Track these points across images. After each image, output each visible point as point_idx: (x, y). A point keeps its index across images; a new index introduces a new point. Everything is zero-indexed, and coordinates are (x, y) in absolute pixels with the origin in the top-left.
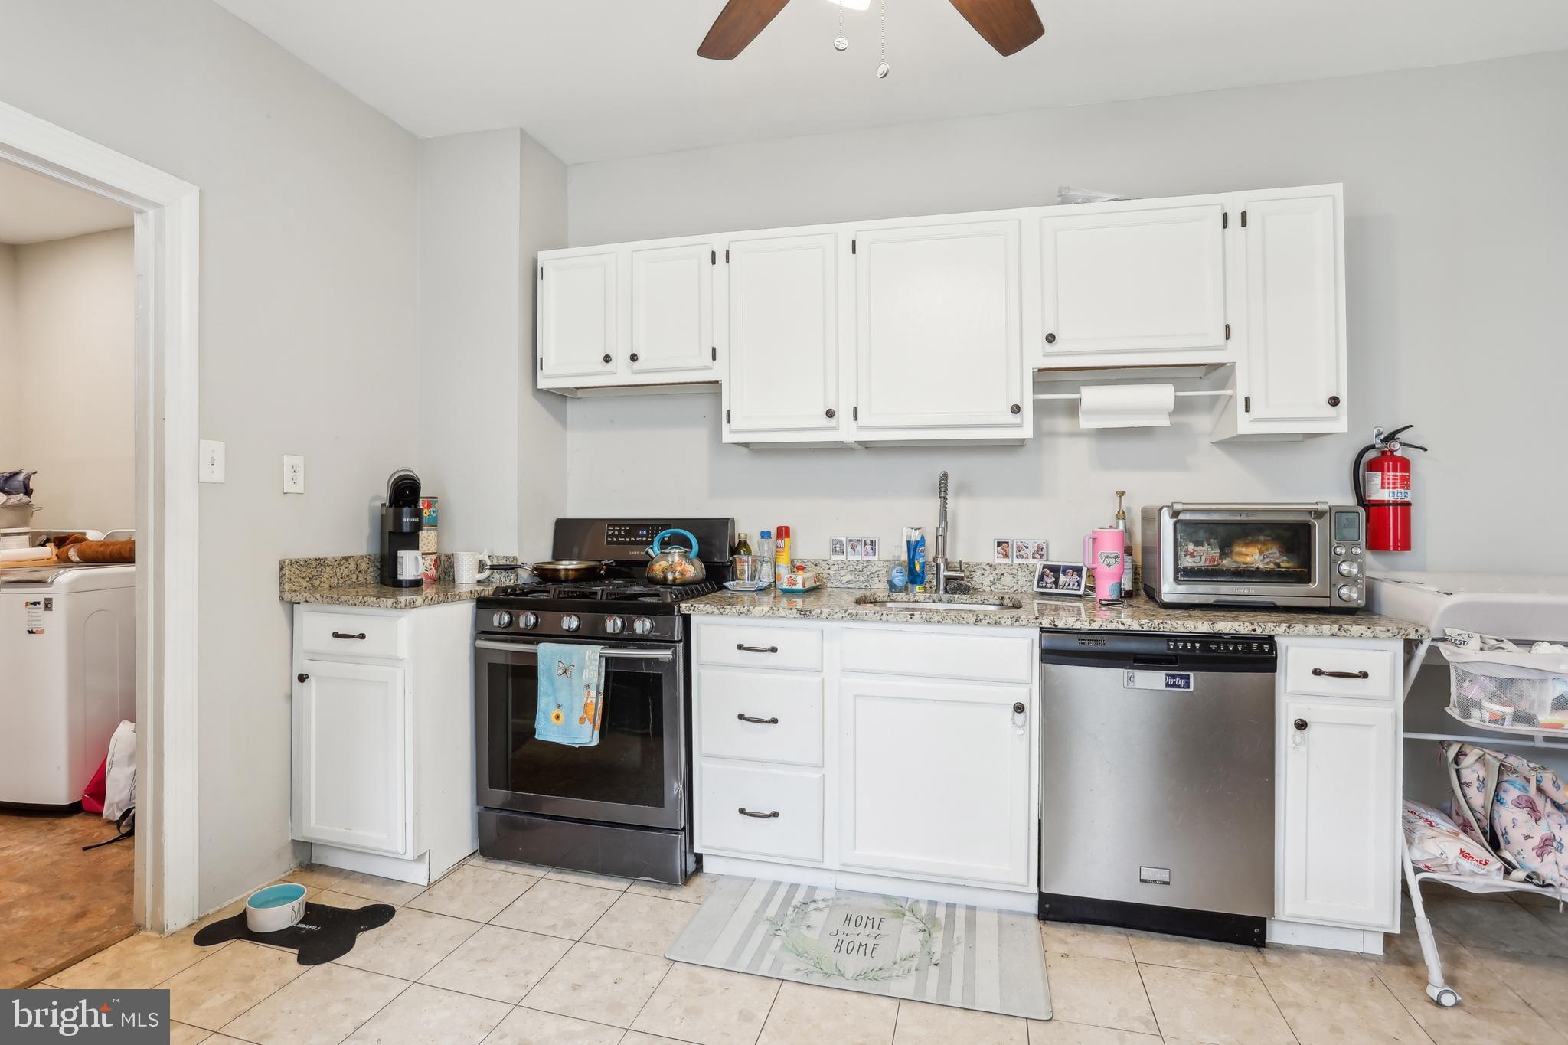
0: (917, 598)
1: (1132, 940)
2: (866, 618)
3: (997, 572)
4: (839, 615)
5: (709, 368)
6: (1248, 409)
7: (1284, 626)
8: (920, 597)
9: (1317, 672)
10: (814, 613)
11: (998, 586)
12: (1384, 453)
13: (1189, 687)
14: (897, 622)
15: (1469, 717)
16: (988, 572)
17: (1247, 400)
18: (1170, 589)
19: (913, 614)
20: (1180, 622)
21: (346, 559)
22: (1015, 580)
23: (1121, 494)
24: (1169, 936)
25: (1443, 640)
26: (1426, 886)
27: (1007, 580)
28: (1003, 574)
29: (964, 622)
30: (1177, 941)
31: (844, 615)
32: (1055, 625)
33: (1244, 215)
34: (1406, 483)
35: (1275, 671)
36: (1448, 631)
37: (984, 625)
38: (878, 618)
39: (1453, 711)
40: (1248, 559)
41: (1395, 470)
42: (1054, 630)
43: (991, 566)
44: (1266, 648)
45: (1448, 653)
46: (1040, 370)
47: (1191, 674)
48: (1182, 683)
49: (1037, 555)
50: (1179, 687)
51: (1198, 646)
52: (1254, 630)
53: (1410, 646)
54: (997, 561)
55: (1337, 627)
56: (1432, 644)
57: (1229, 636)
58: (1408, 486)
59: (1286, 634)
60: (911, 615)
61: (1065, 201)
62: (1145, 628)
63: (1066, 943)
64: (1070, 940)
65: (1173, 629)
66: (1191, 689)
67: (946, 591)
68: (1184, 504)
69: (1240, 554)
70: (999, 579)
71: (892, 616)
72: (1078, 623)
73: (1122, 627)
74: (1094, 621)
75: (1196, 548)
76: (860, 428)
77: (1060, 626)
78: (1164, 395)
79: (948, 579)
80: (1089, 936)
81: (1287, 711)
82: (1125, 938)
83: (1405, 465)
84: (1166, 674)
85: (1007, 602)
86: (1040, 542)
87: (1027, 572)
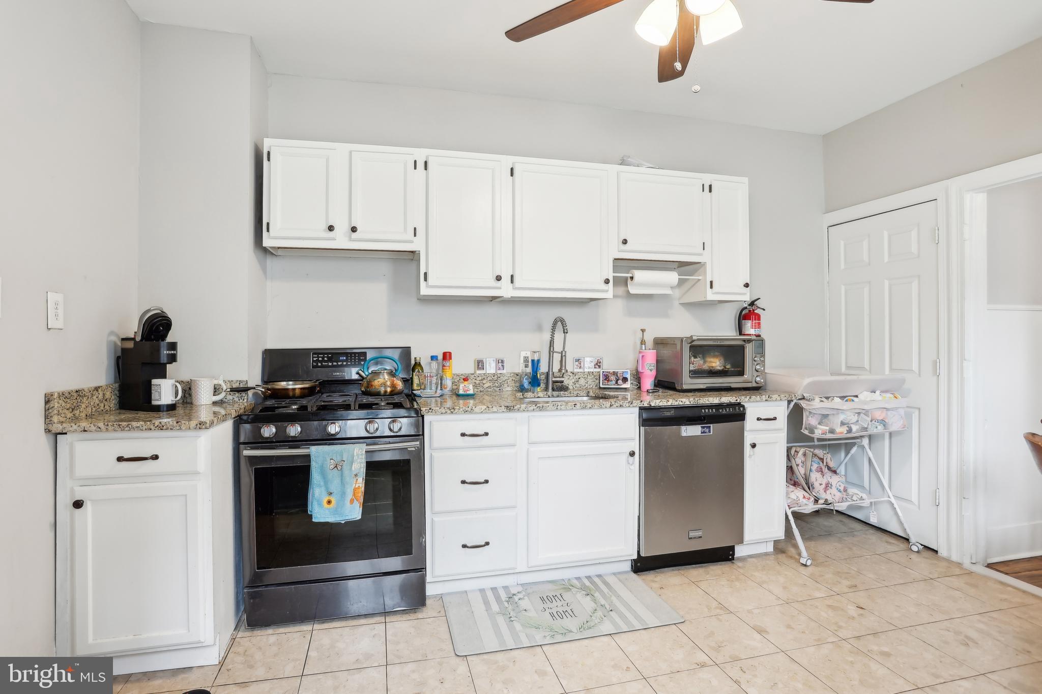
0: (539, 395)
1: (682, 572)
2: (548, 409)
3: (576, 377)
4: (532, 408)
5: (411, 242)
6: (711, 287)
7: (748, 397)
8: (541, 394)
9: (759, 419)
10: (516, 408)
11: (577, 385)
12: (750, 311)
13: (710, 433)
14: (566, 409)
15: (814, 433)
16: (572, 377)
17: (711, 282)
18: (688, 382)
19: (576, 404)
20: (707, 399)
21: (97, 389)
22: (586, 381)
23: (643, 331)
24: (694, 566)
25: (803, 398)
26: (794, 513)
27: (582, 381)
28: (579, 378)
29: (604, 407)
30: (699, 567)
31: (535, 408)
32: (650, 405)
33: (710, 186)
34: (759, 326)
35: (744, 420)
36: (805, 395)
37: (615, 408)
38: (555, 408)
39: (806, 432)
40: (714, 365)
41: (755, 320)
42: (649, 409)
43: (573, 374)
44: (742, 409)
45: (805, 405)
46: (615, 259)
47: (711, 425)
48: (707, 430)
49: (597, 366)
50: (706, 433)
51: (714, 410)
52: (737, 400)
53: (789, 402)
54: (576, 370)
55: (767, 396)
56: (797, 401)
57: (726, 404)
58: (759, 328)
59: (749, 401)
60: (574, 405)
61: (623, 163)
62: (692, 403)
63: (656, 582)
64: (656, 579)
65: (704, 403)
66: (711, 433)
67: (553, 390)
68: (697, 336)
69: (711, 362)
70: (578, 381)
71: (564, 406)
72: (661, 403)
73: (681, 403)
74: (668, 401)
75: (695, 360)
76: (515, 288)
77: (652, 405)
78: (672, 277)
79: (554, 382)
80: (662, 575)
81: (748, 439)
82: (677, 572)
83: (758, 317)
84: (701, 427)
85: (591, 394)
86: (599, 358)
87: (593, 376)
